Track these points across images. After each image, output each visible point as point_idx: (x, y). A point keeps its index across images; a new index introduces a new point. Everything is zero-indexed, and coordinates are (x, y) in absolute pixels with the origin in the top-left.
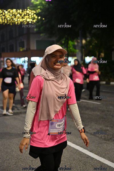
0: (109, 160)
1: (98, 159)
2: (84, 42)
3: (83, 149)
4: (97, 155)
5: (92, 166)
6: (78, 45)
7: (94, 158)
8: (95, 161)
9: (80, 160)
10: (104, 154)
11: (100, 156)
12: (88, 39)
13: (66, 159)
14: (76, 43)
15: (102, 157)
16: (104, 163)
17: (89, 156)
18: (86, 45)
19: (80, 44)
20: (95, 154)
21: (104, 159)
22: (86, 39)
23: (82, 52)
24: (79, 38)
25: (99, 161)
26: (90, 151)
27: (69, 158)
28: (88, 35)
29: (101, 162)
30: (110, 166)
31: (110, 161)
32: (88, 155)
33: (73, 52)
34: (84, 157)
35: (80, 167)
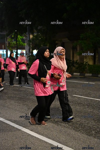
0: (46, 137)
1: (37, 137)
2: (31, 36)
4: (36, 133)
5: (31, 142)
6: (26, 39)
7: (34, 136)
8: (34, 138)
9: (21, 139)
10: (42, 132)
11: (39, 134)
12: (35, 34)
13: (9, 138)
14: (24, 38)
15: (40, 135)
16: (42, 140)
18: (33, 39)
19: (28, 39)
20: (35, 132)
21: (43, 137)
22: (33, 34)
23: (29, 45)
24: (27, 33)
25: (37, 138)
26: (31, 130)
27: (12, 137)
28: (35, 31)
29: (39, 139)
30: (47, 142)
31: (47, 138)
32: (29, 133)
33: (22, 45)
34: (25, 136)
35: (21, 144)
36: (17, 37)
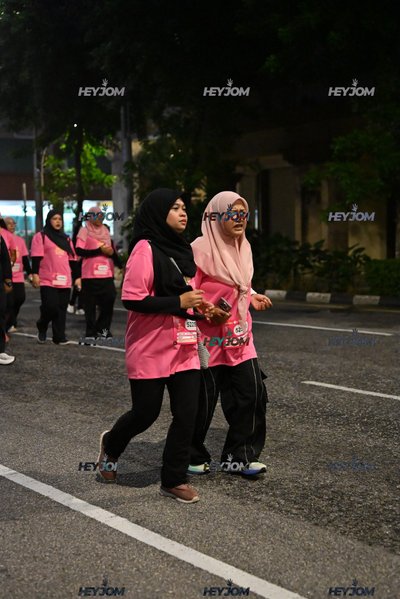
0: (196, 549)
1: (159, 548)
2: (137, 147)
3: (113, 515)
4: (158, 532)
5: (138, 570)
6: (116, 159)
7: (147, 545)
8: (148, 553)
9: (97, 555)
10: (181, 529)
11: (168, 537)
12: (152, 139)
13: (50, 552)
14: (109, 153)
15: (174, 539)
16: (180, 560)
17: (130, 537)
18: (142, 157)
19: (125, 159)
20: (153, 530)
21: (183, 547)
22: (142, 136)
23: (129, 184)
24: (120, 134)
25: (163, 552)
26: (137, 523)
27: (62, 547)
28: (152, 125)
29: (169, 556)
30: (200, 569)
31: (200, 551)
32: (129, 534)
33: (101, 183)
34: (113, 544)
35: (97, 578)
36: (79, 150)
